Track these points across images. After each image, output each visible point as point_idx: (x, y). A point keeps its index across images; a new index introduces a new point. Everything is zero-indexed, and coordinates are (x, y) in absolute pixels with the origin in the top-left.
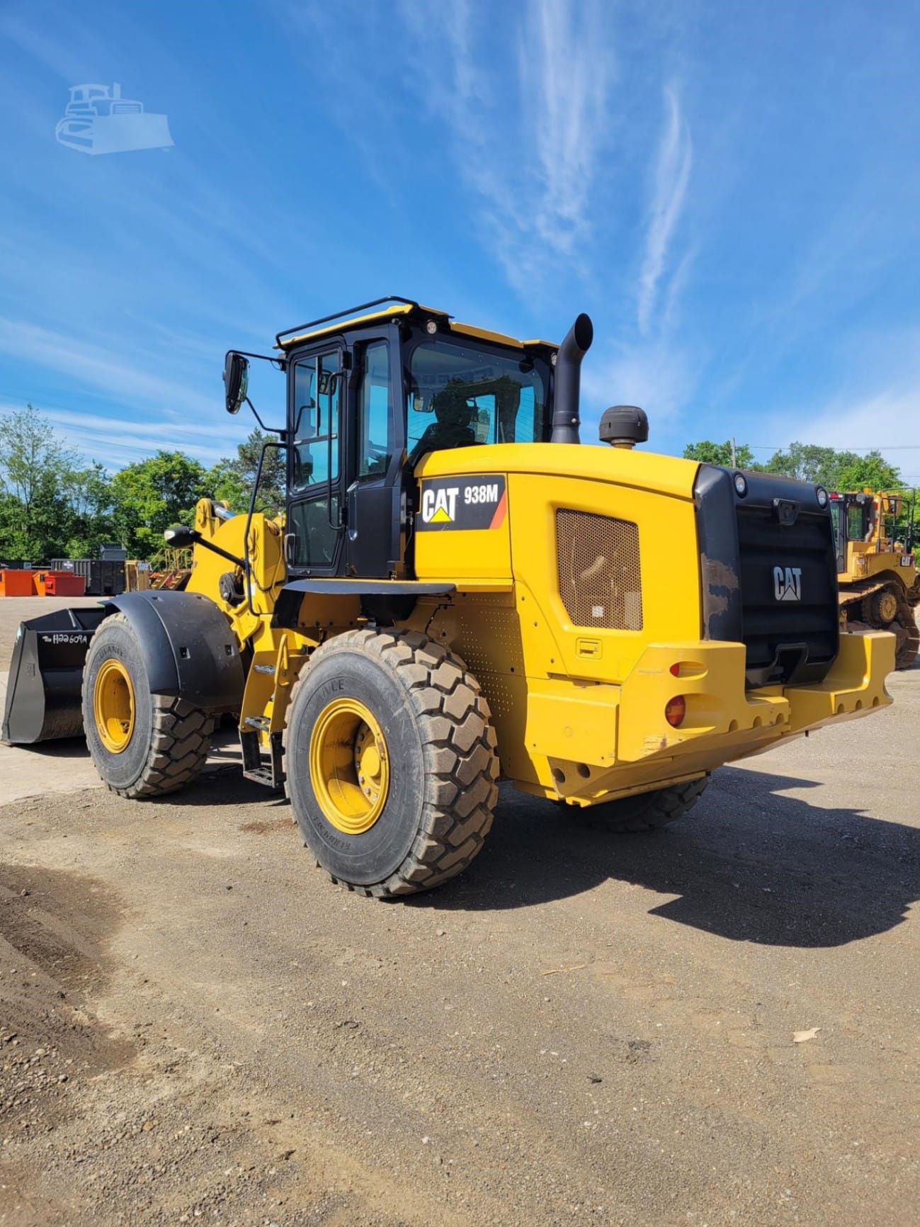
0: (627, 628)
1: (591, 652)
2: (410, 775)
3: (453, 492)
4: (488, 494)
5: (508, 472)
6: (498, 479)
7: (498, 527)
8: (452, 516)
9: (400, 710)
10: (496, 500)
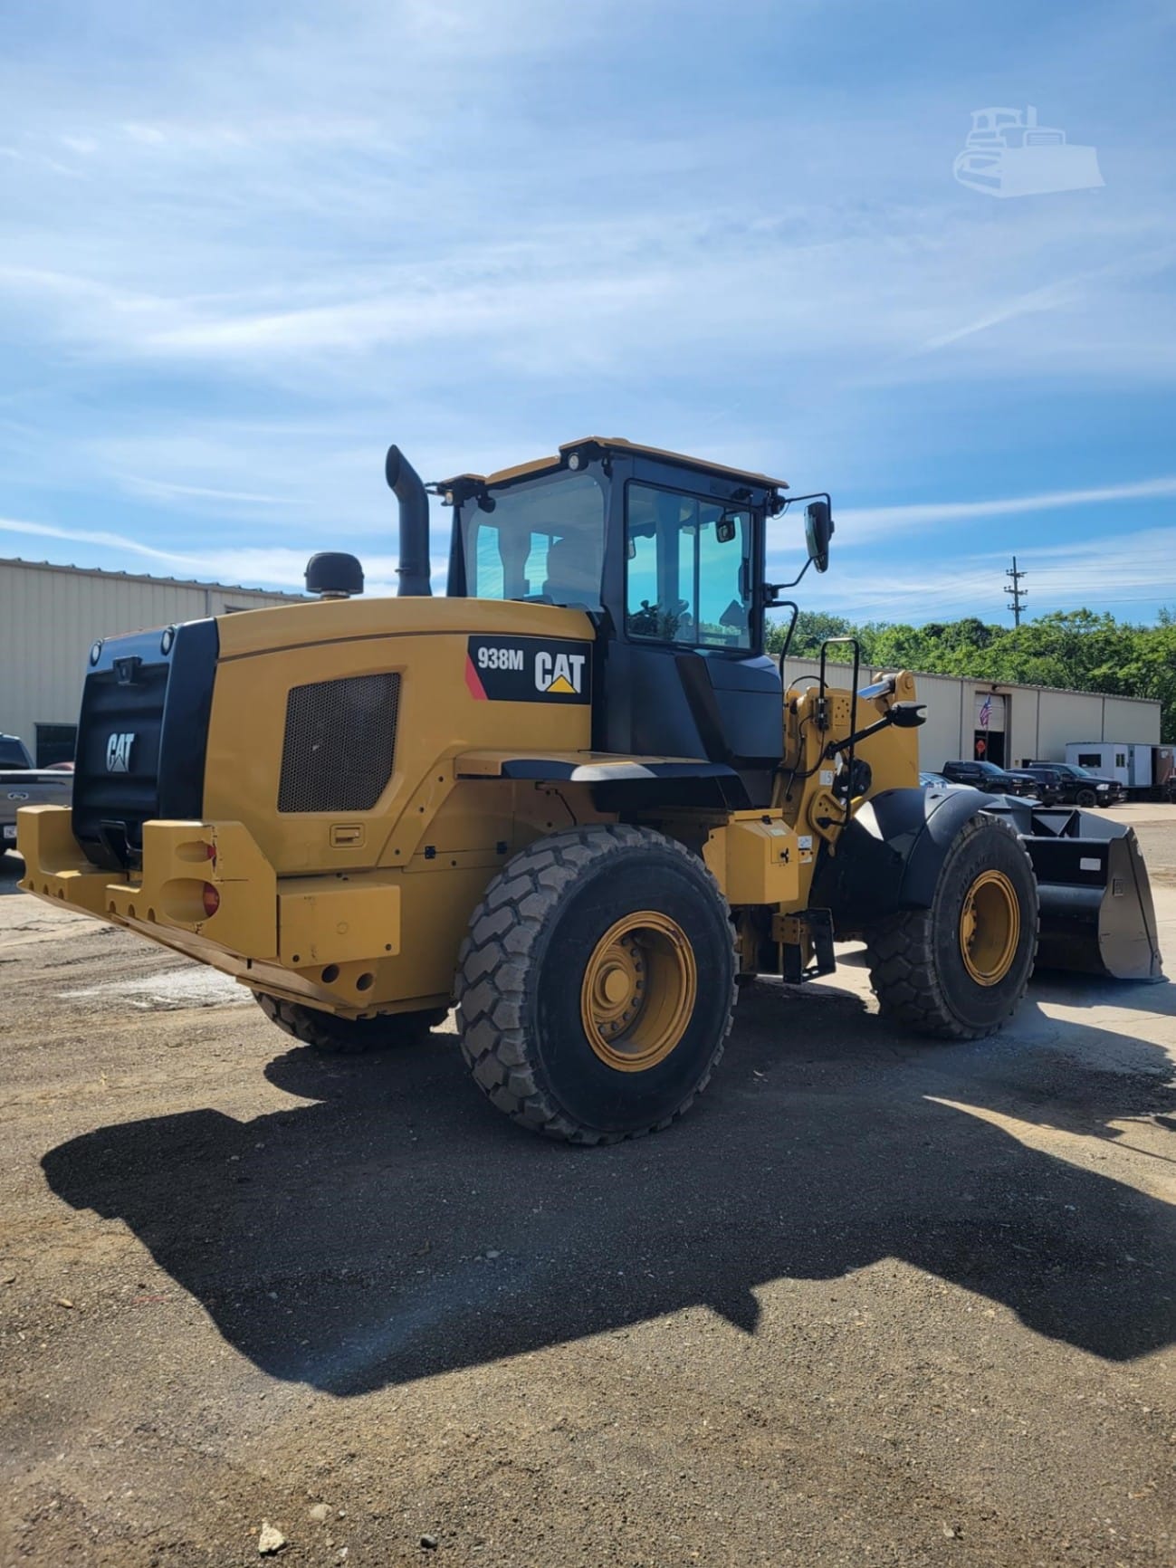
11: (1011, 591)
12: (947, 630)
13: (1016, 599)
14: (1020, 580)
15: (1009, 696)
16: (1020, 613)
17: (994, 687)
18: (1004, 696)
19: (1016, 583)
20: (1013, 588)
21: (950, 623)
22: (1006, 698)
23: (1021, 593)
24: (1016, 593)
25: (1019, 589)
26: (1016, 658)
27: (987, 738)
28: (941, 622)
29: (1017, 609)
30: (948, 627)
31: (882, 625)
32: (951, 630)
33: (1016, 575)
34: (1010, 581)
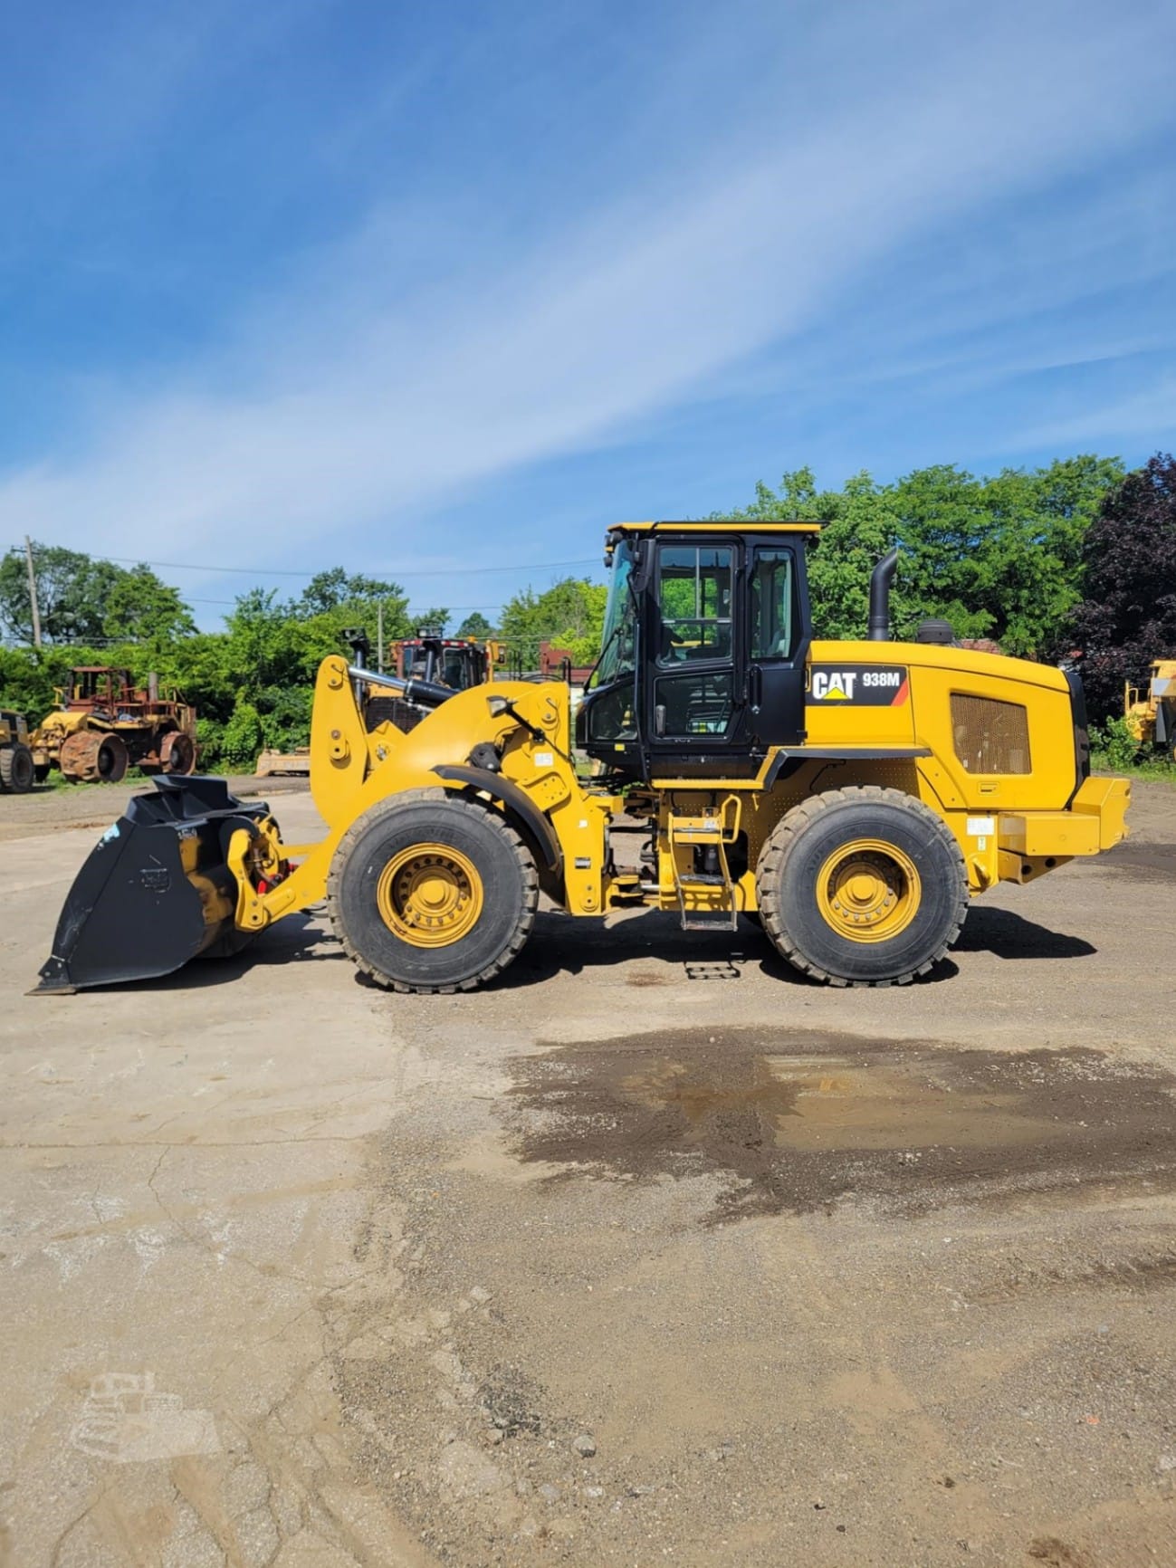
0: (1013, 773)
1: (990, 791)
2: (946, 886)
3: (850, 677)
4: (892, 679)
5: (909, 665)
6: (902, 671)
7: (901, 703)
8: (850, 695)
9: (932, 841)
10: (898, 684)
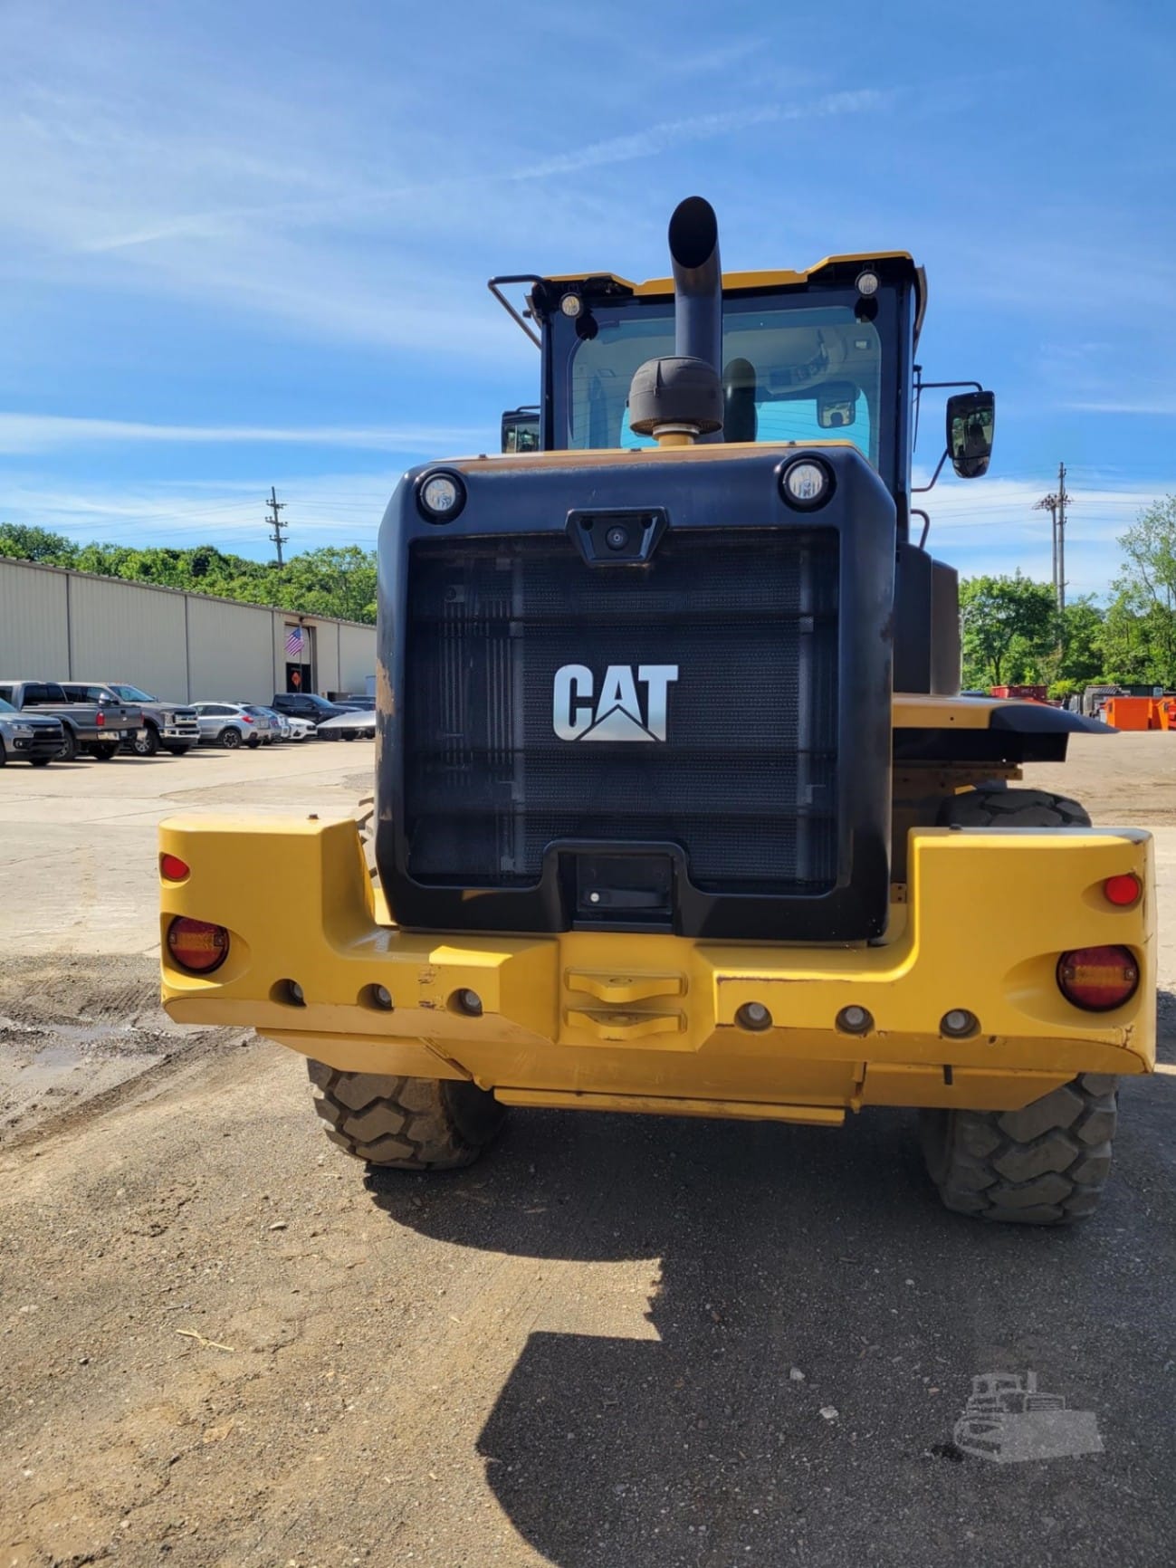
11: (271, 522)
12: (183, 556)
13: (278, 531)
14: (280, 511)
15: (314, 628)
16: (283, 545)
17: (301, 619)
18: (308, 628)
19: (276, 513)
20: (274, 519)
21: (185, 549)
22: (311, 630)
23: (282, 525)
24: (277, 524)
25: (279, 521)
26: (291, 588)
27: (301, 670)
28: (176, 547)
29: (279, 541)
30: (184, 553)
31: (107, 547)
32: (187, 557)
33: (276, 506)
34: (270, 511)
